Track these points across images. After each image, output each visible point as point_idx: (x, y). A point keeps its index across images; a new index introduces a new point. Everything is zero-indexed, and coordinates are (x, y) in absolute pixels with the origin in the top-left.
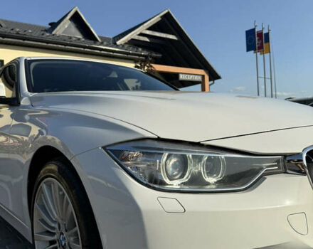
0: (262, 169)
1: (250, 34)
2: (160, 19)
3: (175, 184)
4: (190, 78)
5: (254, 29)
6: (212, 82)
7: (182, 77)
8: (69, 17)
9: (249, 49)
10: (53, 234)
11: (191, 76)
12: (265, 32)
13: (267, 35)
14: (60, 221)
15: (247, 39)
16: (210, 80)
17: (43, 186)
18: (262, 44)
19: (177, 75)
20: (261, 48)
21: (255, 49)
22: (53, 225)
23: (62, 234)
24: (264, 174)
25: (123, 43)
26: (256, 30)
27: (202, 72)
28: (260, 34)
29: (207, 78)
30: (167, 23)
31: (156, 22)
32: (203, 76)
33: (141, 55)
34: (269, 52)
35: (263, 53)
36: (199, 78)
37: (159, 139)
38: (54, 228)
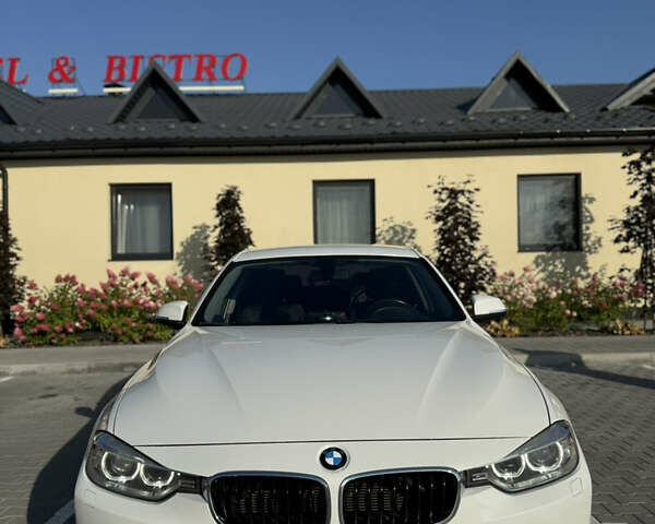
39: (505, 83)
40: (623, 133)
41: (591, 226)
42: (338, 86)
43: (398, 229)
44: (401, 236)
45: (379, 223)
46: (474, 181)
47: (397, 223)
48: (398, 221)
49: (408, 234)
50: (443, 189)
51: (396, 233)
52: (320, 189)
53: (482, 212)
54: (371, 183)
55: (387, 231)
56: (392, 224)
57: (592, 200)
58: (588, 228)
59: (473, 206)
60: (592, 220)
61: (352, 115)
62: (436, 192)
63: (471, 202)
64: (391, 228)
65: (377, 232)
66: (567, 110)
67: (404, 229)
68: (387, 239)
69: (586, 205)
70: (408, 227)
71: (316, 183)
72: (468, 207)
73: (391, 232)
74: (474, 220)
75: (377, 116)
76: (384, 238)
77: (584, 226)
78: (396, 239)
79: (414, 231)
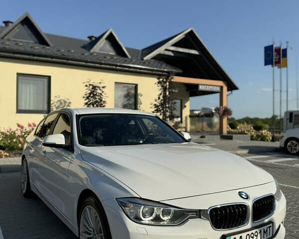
0: (189, 215)
1: (268, 50)
2: (184, 36)
3: (147, 220)
4: (209, 88)
5: (272, 46)
6: (230, 92)
7: (201, 88)
8: (105, 36)
9: (266, 63)
10: (90, 234)
11: (210, 87)
12: (282, 48)
13: (285, 51)
14: (94, 228)
15: (265, 55)
16: (228, 90)
17: (87, 208)
18: (279, 59)
19: (197, 86)
20: (278, 63)
21: (272, 64)
22: (91, 229)
23: (95, 235)
24: (189, 218)
25: (149, 58)
26: (274, 46)
27: (220, 83)
28: (278, 50)
29: (225, 88)
30: (191, 40)
31: (180, 39)
32: (222, 87)
33: (164, 72)
34: (287, 66)
35: (280, 67)
36: (218, 89)
37: (141, 198)
38: (91, 231)
39: (105, 41)
40: (154, 70)
41: (141, 106)
42: (25, 26)
43: (63, 102)
44: (63, 105)
45: (52, 98)
46: (104, 83)
47: (62, 99)
48: (62, 98)
49: (67, 104)
50: (90, 85)
51: (61, 103)
52: (20, 77)
53: (107, 97)
54: (49, 78)
55: (57, 102)
56: (59, 99)
57: (141, 95)
58: (140, 107)
59: (103, 94)
60: (141, 104)
61: (33, 42)
62: (86, 86)
63: (103, 92)
64: (59, 101)
65: (52, 102)
66: (129, 57)
67: (65, 102)
68: (57, 106)
69: (139, 97)
70: (67, 101)
71: (19, 75)
72: (101, 94)
73: (59, 103)
74: (103, 100)
75: (48, 45)
76: (55, 105)
77: (138, 106)
78: (61, 106)
79: (70, 103)
